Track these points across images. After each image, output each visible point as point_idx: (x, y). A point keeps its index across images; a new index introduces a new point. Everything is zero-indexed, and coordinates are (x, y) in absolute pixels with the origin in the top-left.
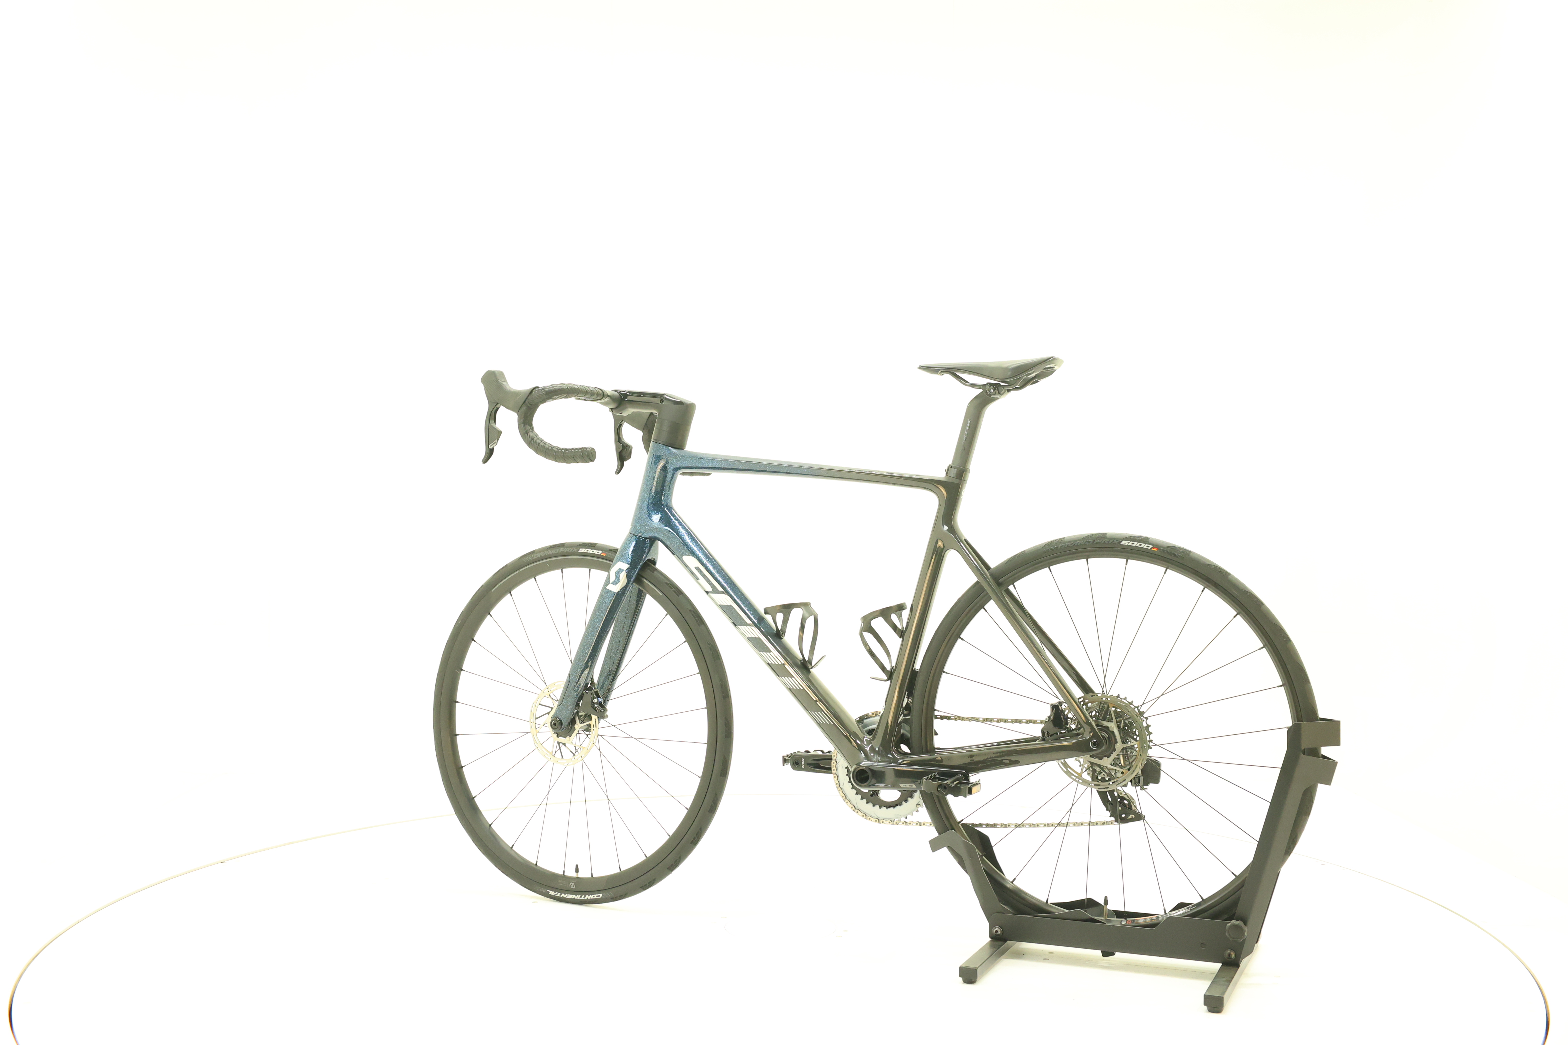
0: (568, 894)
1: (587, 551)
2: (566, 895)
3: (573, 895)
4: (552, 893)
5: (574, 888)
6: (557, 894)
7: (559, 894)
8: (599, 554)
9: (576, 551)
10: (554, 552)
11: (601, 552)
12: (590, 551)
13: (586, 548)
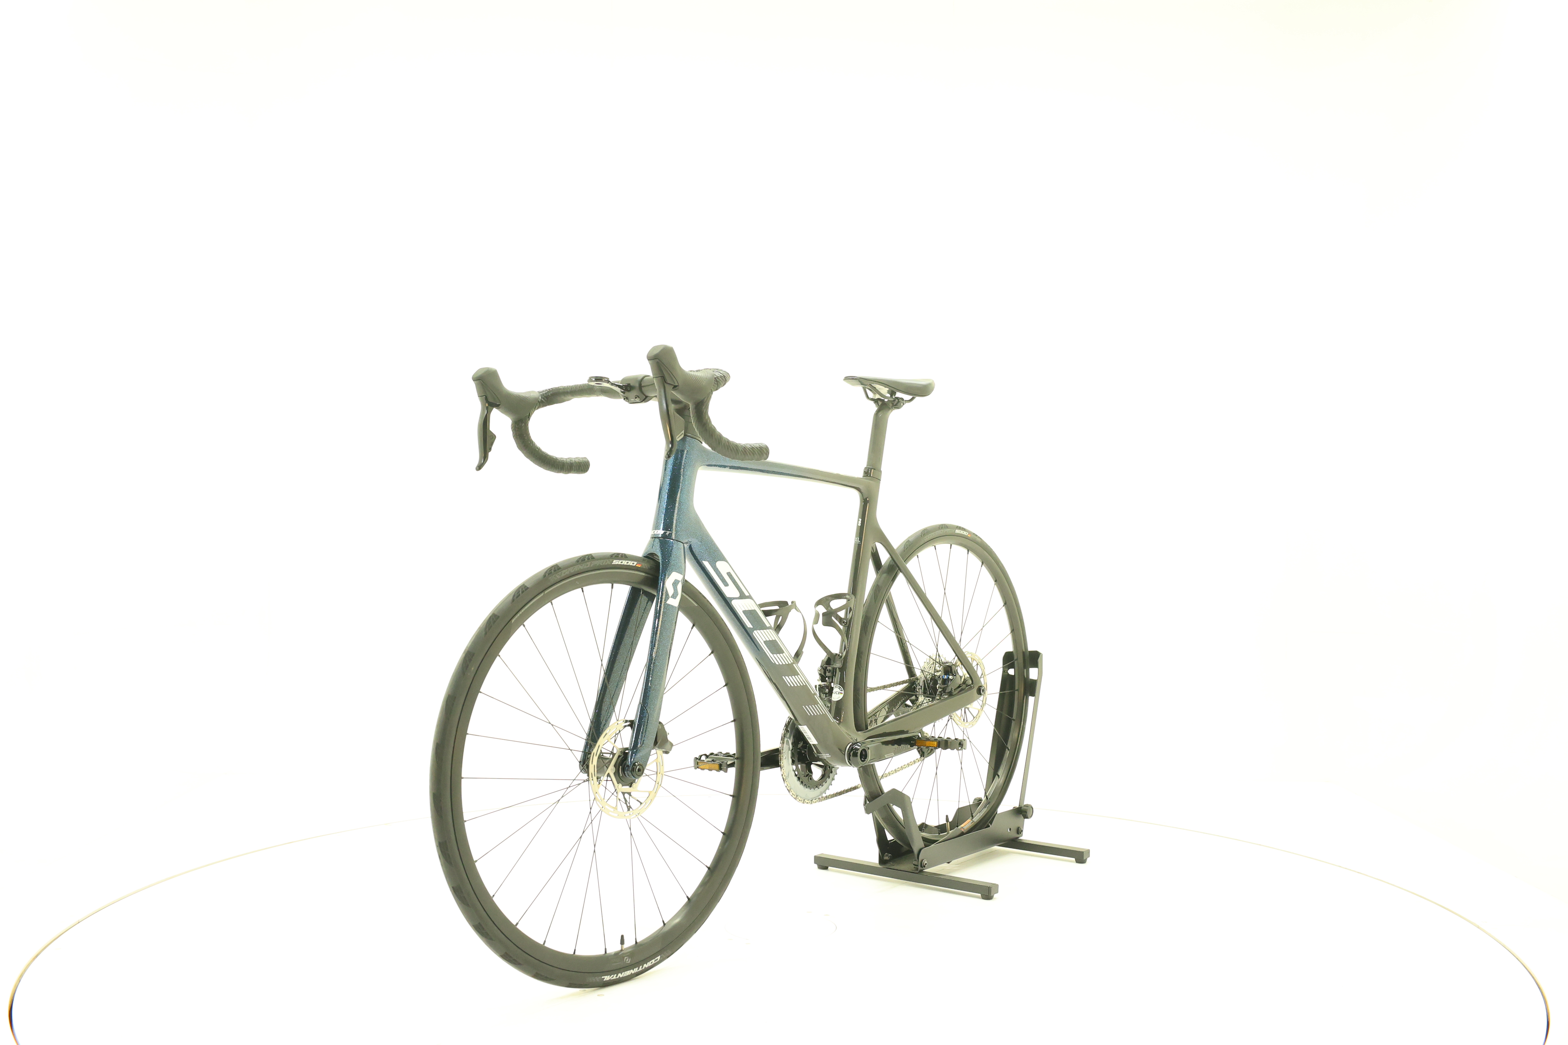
0: (624, 971)
1: (622, 562)
2: (623, 973)
3: (630, 970)
4: (607, 978)
5: (629, 962)
6: (613, 977)
7: (615, 975)
8: (634, 565)
9: (609, 563)
10: (585, 567)
11: (636, 563)
12: (625, 562)
13: (620, 560)
